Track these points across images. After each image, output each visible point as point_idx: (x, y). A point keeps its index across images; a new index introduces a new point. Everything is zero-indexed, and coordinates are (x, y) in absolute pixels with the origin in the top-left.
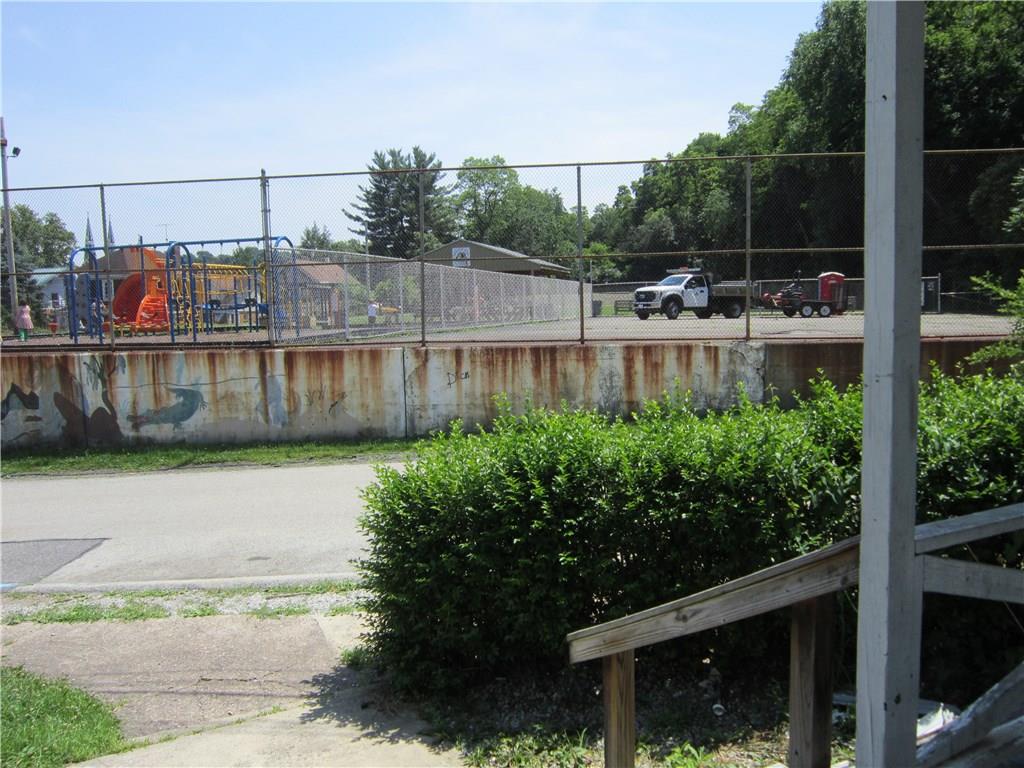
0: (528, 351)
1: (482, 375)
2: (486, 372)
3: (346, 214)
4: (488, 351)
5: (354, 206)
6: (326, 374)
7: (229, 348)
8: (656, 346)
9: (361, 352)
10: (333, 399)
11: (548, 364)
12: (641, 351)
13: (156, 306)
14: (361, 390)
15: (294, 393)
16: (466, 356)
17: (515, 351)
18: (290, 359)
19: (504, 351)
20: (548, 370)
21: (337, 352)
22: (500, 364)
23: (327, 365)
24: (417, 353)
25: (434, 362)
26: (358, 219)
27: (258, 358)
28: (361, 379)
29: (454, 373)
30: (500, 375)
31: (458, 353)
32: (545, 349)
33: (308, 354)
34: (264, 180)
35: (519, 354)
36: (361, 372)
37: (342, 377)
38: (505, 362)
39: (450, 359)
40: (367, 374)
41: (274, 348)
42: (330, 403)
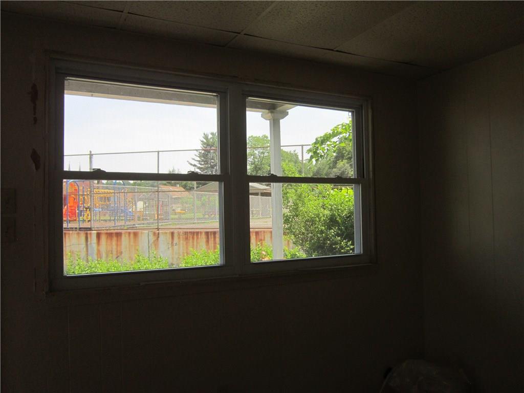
0: (203, 234)
1: (183, 244)
2: (185, 243)
3: (189, 163)
4: (186, 233)
5: (193, 159)
6: (114, 243)
7: (73, 230)
8: (261, 232)
9: (129, 233)
10: (117, 254)
11: (213, 239)
12: (254, 234)
13: (71, 209)
14: (130, 251)
15: (100, 251)
16: (176, 235)
17: (198, 233)
18: (99, 236)
19: (193, 233)
20: (212, 242)
21: (119, 233)
22: (191, 239)
23: (115, 239)
24: (154, 233)
25: (162, 238)
26: (195, 165)
27: (85, 235)
28: (129, 245)
29: (171, 243)
30: (191, 244)
31: (172, 234)
32: (211, 232)
33: (107, 233)
34: (91, 155)
35: (200, 235)
36: (130, 242)
37: (121, 245)
38: (193, 238)
39: (169, 236)
40: (132, 243)
41: (93, 230)
42: (116, 256)
